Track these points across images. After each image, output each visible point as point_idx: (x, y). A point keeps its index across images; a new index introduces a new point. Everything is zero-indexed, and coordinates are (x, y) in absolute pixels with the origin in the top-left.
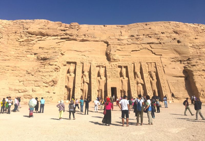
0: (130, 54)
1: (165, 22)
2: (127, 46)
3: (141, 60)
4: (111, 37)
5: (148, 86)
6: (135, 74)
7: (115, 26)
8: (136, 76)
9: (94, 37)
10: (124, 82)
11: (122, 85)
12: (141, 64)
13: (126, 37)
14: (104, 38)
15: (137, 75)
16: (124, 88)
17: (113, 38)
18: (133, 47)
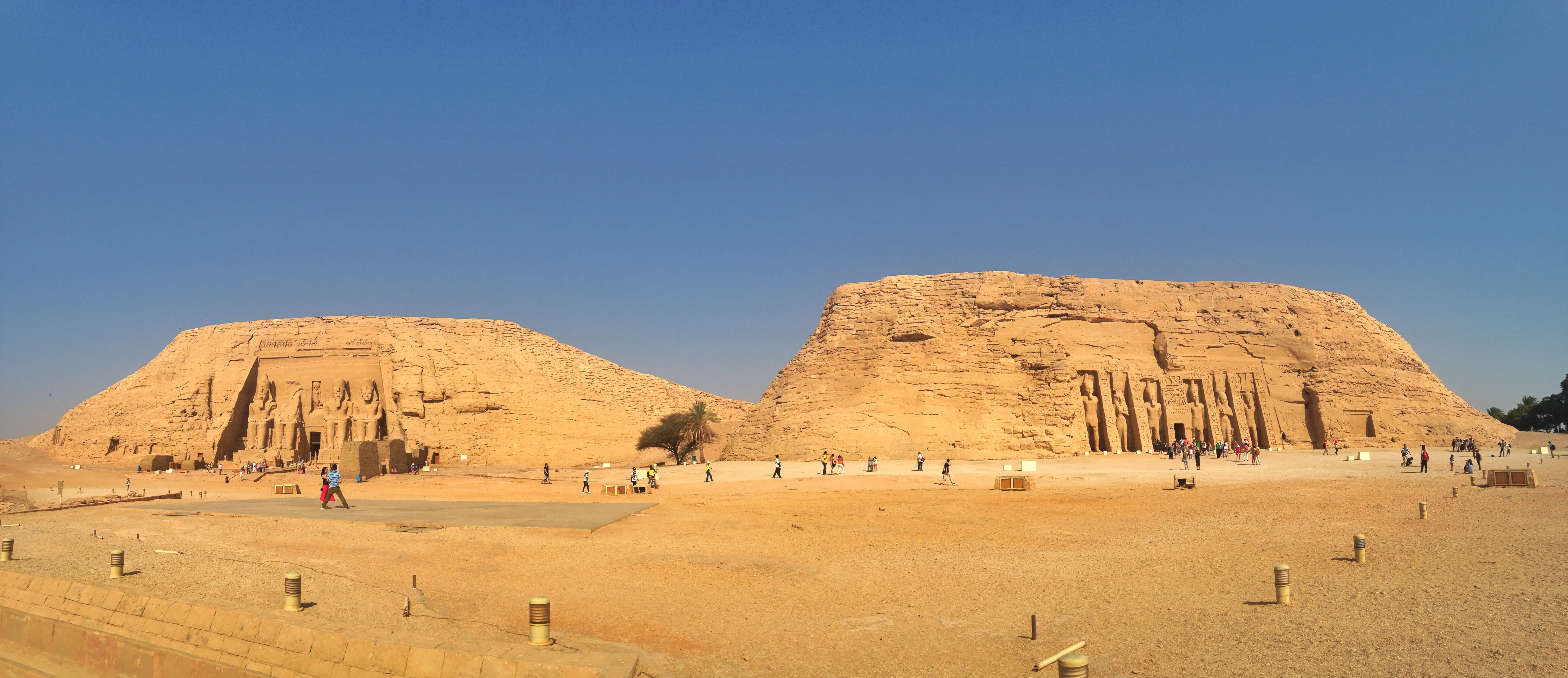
0: (1204, 355)
1: (1270, 284)
2: (1196, 336)
3: (1226, 368)
4: (1160, 313)
5: (1241, 419)
6: (1217, 395)
7: (1163, 284)
8: (1218, 400)
9: (1121, 312)
10: (1196, 412)
11: (1193, 418)
12: (1227, 375)
13: (1193, 314)
14: (1145, 315)
15: (1220, 399)
16: (1196, 425)
17: (1164, 314)
18: (1209, 339)
